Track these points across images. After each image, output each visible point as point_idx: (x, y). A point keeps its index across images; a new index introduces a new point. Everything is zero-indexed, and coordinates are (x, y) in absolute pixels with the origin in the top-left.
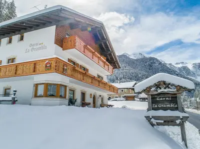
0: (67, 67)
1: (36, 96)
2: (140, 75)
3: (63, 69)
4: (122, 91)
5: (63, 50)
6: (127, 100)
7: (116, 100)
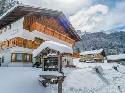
0: (27, 42)
1: (11, 61)
2: (113, 45)
3: (24, 44)
4: (94, 56)
5: (30, 32)
6: (96, 62)
7: (89, 62)
